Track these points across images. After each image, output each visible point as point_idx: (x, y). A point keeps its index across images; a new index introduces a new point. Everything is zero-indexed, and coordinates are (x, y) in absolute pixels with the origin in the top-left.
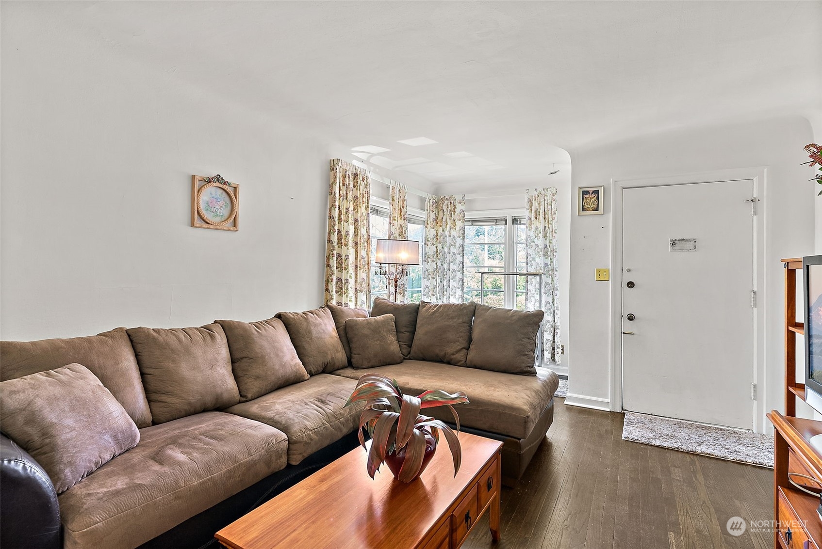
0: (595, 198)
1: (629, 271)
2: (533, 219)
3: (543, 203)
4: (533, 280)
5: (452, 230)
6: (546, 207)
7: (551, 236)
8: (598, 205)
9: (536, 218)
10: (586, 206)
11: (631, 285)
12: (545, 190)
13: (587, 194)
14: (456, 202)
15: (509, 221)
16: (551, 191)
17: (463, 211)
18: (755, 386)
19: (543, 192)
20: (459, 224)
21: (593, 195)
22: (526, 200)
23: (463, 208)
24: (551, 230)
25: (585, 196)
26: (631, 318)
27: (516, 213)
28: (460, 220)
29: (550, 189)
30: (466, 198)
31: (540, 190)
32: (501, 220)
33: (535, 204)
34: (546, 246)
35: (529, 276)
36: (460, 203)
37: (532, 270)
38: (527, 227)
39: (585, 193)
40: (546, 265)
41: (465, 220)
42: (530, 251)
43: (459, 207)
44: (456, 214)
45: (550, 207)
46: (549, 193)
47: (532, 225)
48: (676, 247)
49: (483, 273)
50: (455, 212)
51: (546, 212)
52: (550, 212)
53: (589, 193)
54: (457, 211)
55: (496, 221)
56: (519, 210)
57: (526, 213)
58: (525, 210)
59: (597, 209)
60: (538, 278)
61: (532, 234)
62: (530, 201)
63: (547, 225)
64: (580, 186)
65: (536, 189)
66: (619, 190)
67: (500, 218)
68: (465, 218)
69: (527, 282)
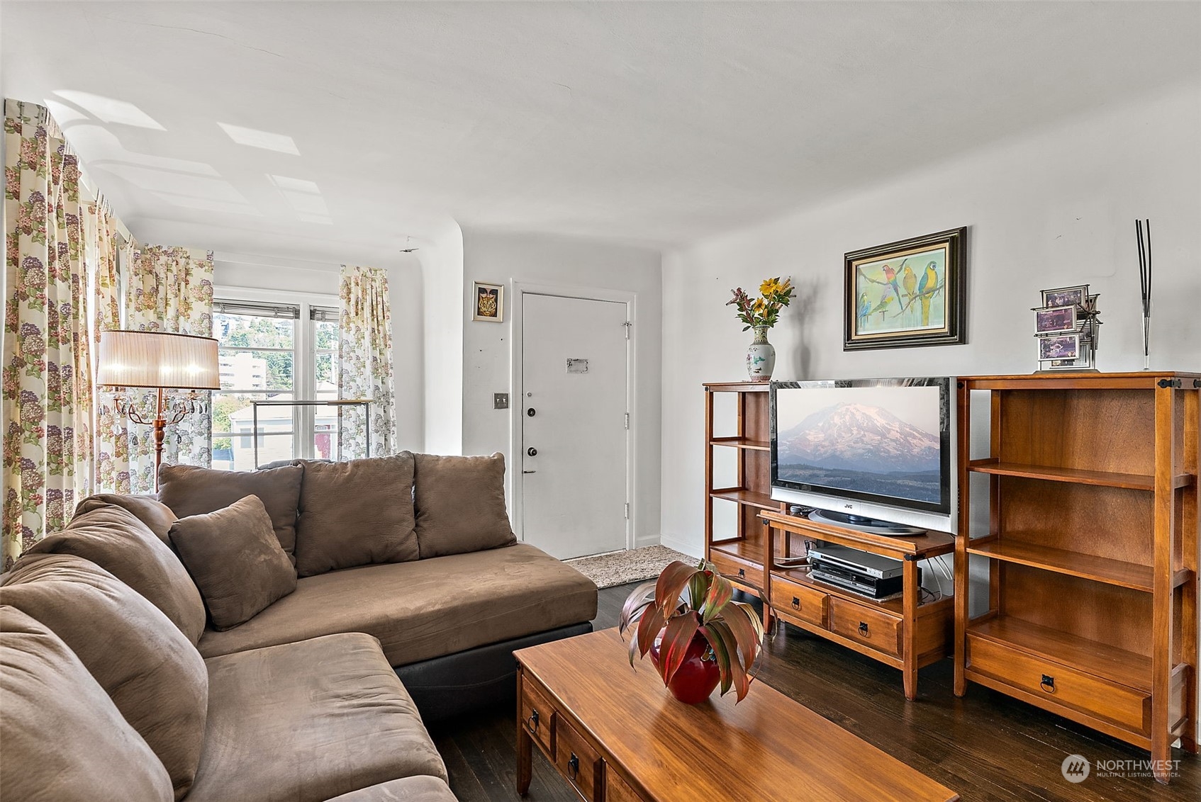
0: (493, 300)
1: (530, 395)
2: (353, 314)
3: (369, 291)
4: (351, 412)
5: (181, 318)
6: (374, 299)
7: (382, 343)
8: (496, 309)
9: (357, 314)
10: (483, 309)
11: (531, 412)
12: (373, 272)
13: (483, 293)
14: (190, 262)
15: (305, 313)
16: (381, 274)
17: (208, 283)
18: (628, 504)
19: (369, 274)
20: (199, 308)
21: (491, 296)
22: (341, 282)
23: (209, 277)
24: (382, 335)
25: (481, 295)
26: (533, 453)
27: (319, 301)
28: (201, 299)
29: (381, 272)
30: (215, 258)
31: (364, 269)
32: (288, 310)
33: (356, 292)
34: (375, 359)
35: (343, 406)
36: (201, 266)
37: (349, 396)
38: (342, 327)
39: (482, 291)
40: (377, 388)
41: (214, 301)
42: (346, 366)
43: (198, 275)
44: (190, 286)
45: (380, 299)
46: (378, 277)
47: (352, 325)
48: (573, 368)
49: (256, 404)
50: (187, 283)
51: (375, 307)
52: (380, 307)
53: (487, 293)
54: (194, 281)
55: (277, 310)
56: (325, 297)
57: (341, 304)
58: (338, 298)
59: (495, 315)
60: (361, 410)
61: (351, 337)
62: (347, 285)
63: (376, 328)
64: (477, 281)
65: (358, 268)
66: (520, 293)
67: (285, 306)
68: (214, 296)
69: (340, 415)
